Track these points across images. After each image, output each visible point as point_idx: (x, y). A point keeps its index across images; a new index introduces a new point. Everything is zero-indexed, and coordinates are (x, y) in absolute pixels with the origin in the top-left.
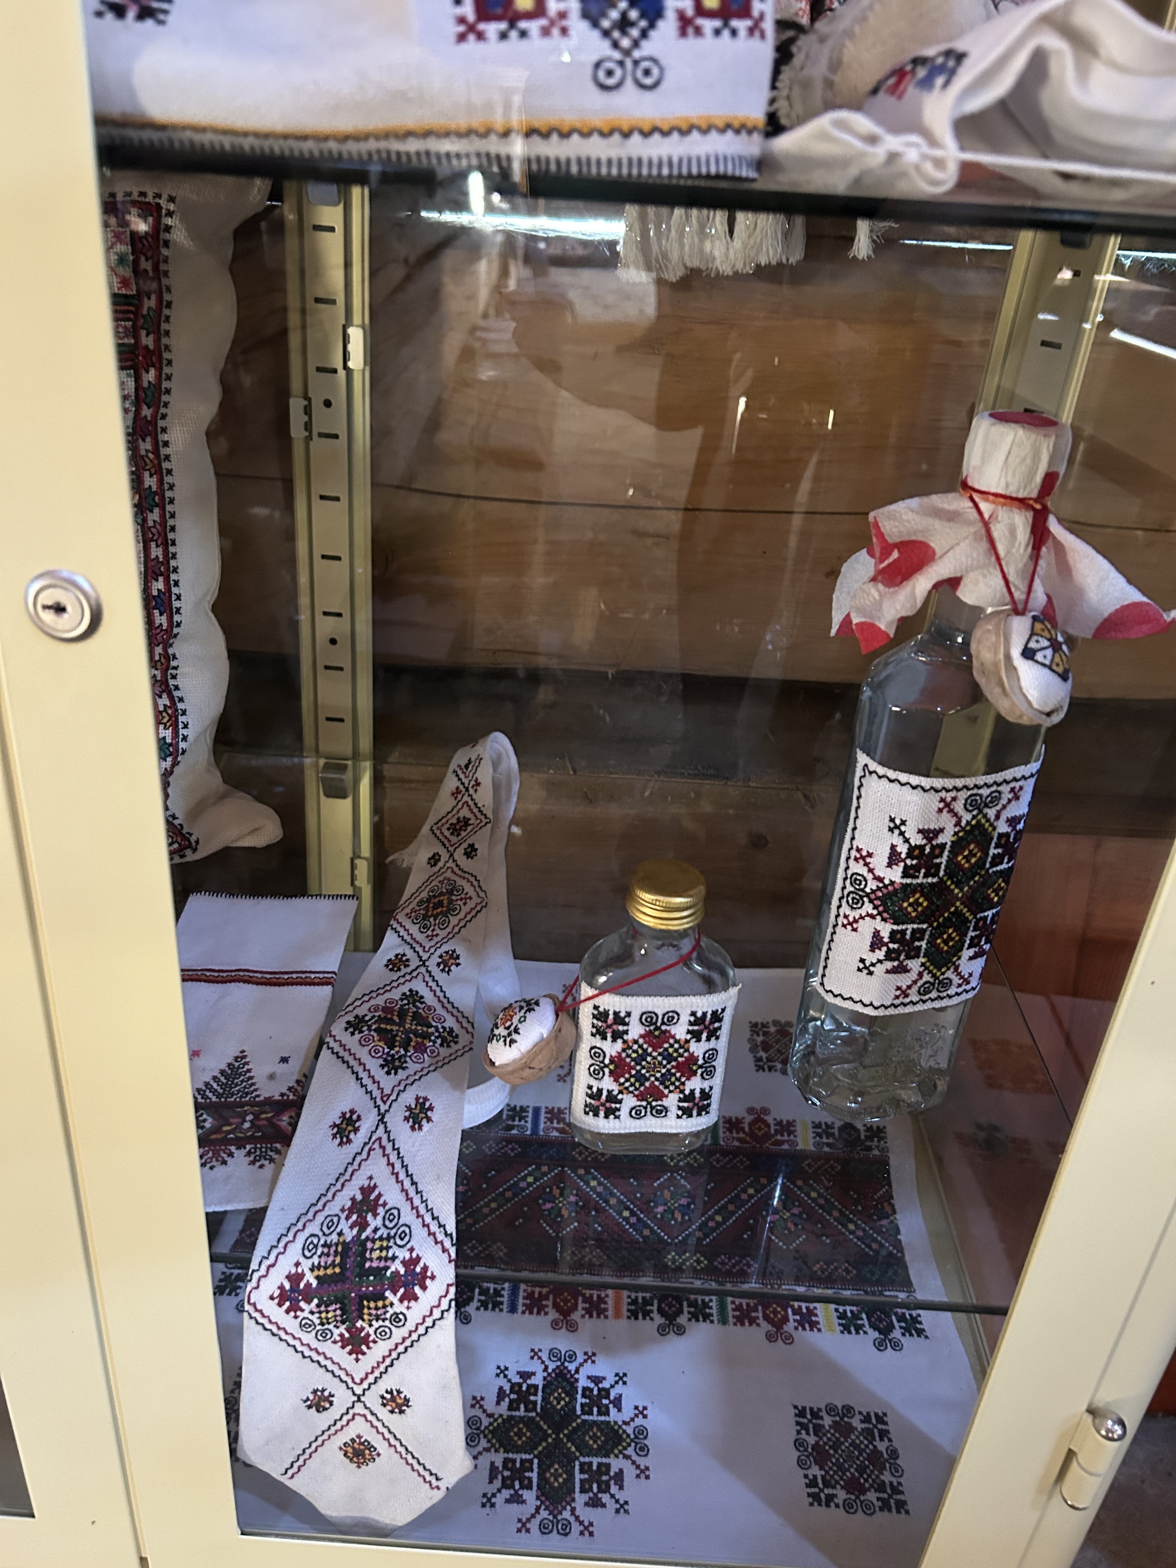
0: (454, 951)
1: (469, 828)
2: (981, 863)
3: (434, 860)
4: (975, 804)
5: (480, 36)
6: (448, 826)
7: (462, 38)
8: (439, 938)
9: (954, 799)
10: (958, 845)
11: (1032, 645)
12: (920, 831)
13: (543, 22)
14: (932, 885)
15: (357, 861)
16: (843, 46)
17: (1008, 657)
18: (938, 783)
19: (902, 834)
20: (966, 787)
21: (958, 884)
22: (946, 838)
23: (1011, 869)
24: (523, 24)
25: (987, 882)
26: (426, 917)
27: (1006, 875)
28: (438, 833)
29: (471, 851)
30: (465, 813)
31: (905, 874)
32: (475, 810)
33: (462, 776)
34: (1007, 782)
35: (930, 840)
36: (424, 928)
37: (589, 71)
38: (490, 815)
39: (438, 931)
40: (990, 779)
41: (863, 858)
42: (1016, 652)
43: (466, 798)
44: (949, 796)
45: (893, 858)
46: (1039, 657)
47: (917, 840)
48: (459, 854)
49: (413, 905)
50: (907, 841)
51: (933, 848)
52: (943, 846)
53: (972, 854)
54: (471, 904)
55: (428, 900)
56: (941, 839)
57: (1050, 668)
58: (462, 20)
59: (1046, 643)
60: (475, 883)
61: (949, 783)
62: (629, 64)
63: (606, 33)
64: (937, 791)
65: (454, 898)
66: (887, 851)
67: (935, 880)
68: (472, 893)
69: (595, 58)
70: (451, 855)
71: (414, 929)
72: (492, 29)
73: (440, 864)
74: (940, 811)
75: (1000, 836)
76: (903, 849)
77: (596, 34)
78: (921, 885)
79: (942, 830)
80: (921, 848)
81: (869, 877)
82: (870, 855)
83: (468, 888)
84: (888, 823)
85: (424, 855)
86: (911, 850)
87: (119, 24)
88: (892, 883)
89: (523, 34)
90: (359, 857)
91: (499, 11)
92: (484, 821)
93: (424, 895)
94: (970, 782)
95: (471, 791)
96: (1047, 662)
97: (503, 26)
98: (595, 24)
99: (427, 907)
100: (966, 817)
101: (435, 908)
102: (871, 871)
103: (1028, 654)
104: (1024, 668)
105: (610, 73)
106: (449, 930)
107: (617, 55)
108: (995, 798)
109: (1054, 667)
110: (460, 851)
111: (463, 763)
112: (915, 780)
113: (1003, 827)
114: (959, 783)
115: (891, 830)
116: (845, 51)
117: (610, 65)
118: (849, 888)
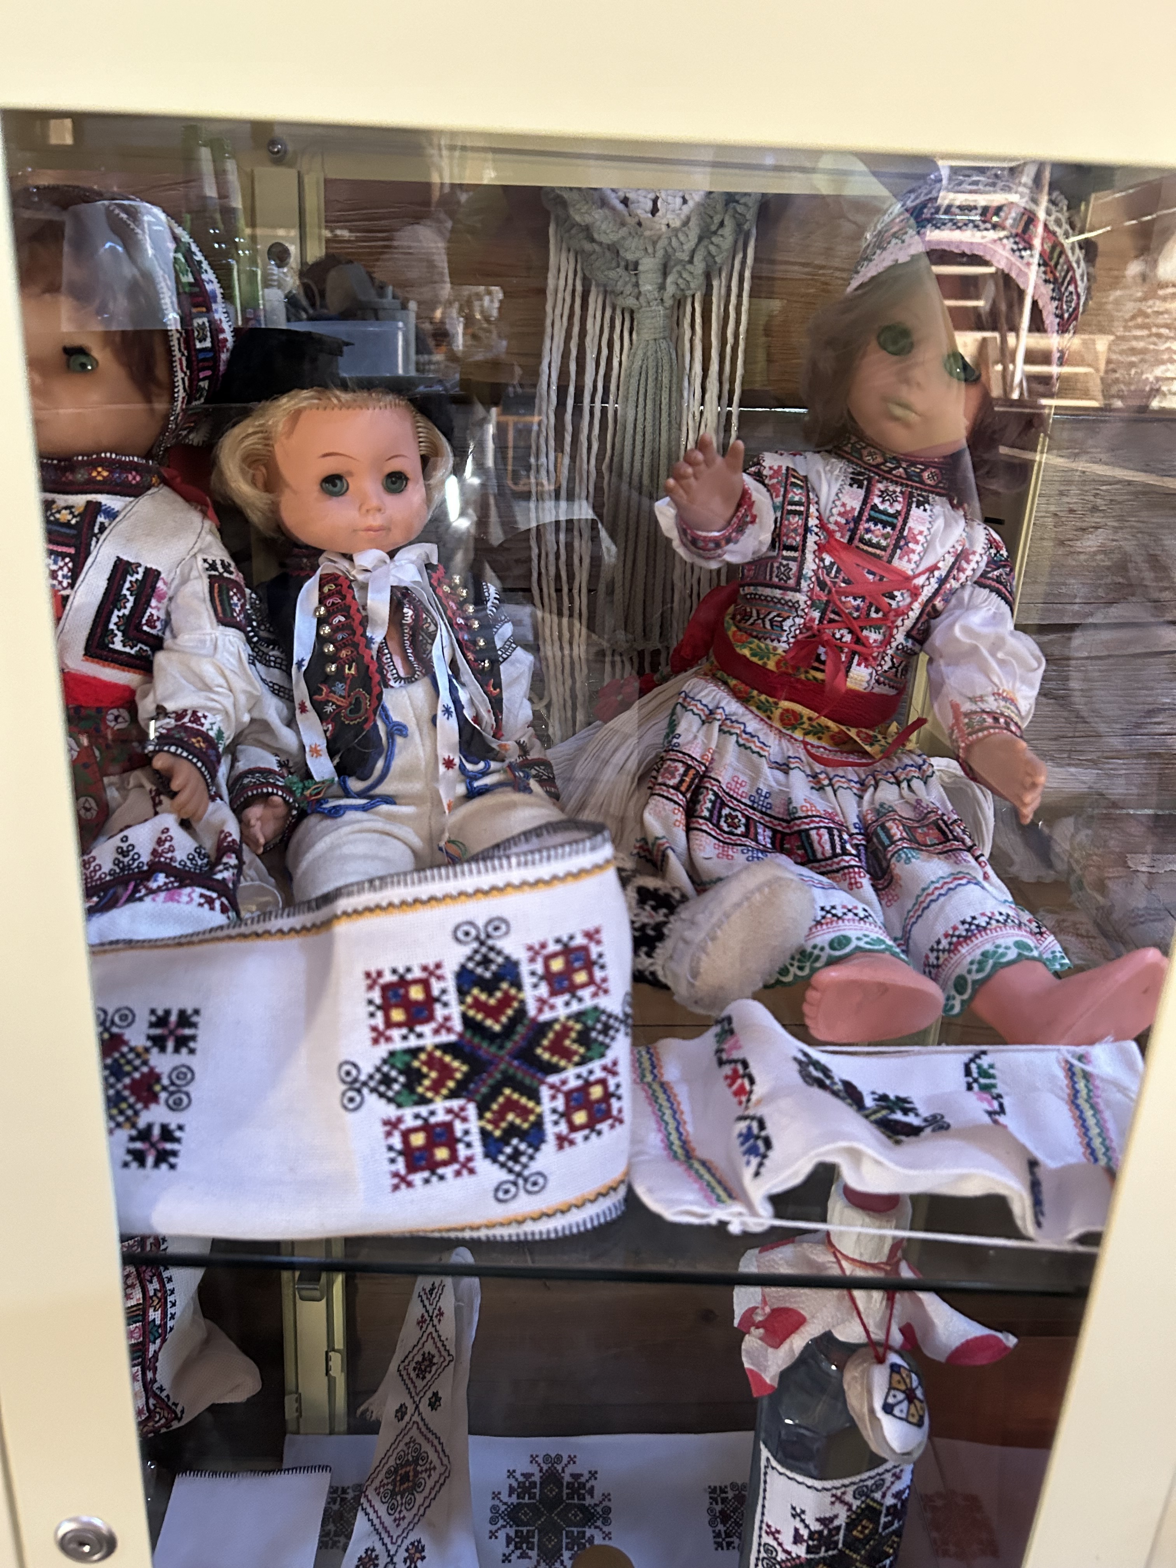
0: (419, 1542)
1: (434, 1368)
2: (875, 1530)
3: (401, 1412)
4: (862, 1492)
5: (409, 1184)
6: (413, 1364)
7: (396, 1187)
8: (406, 1521)
9: (844, 1493)
10: (851, 1524)
11: (891, 1400)
12: (818, 1520)
13: (456, 1167)
14: (833, 1556)
15: (331, 1354)
16: (699, 959)
17: (872, 1411)
18: (828, 1484)
19: (803, 1521)
20: (853, 1483)
21: (856, 1551)
22: (841, 1521)
23: (901, 1528)
24: (440, 1171)
25: (883, 1541)
26: (393, 1494)
27: (898, 1533)
28: (404, 1373)
29: (435, 1402)
30: (429, 1347)
31: (809, 1550)
32: (439, 1344)
33: (426, 1303)
34: (887, 1471)
35: (826, 1526)
36: (392, 1509)
37: (492, 1194)
38: (453, 1352)
39: (404, 1513)
40: (872, 1473)
41: (773, 1534)
42: (878, 1405)
43: (431, 1329)
44: (839, 1493)
45: (797, 1539)
46: (896, 1411)
47: (816, 1526)
48: (424, 1406)
49: (382, 1476)
50: (807, 1526)
51: (830, 1531)
52: (838, 1528)
53: (864, 1527)
54: (435, 1476)
55: (396, 1471)
56: (836, 1523)
57: (906, 1420)
58: (396, 1175)
59: (901, 1396)
60: (439, 1448)
61: (837, 1483)
62: (521, 1182)
63: (503, 1165)
64: (827, 1490)
65: (419, 1468)
66: (792, 1532)
67: (835, 1552)
68: (436, 1462)
69: (495, 1184)
70: (417, 1407)
71: (382, 1509)
72: (417, 1178)
73: (407, 1418)
74: (833, 1503)
75: (888, 1508)
76: (805, 1533)
77: (496, 1167)
78: (824, 1558)
79: (836, 1516)
80: (820, 1533)
81: (779, 1549)
82: (778, 1532)
83: (433, 1456)
84: (789, 1511)
85: (392, 1406)
86: (812, 1534)
87: (142, 1172)
88: (799, 1557)
89: (442, 1178)
90: (334, 1350)
91: (423, 1163)
92: (448, 1359)
93: (392, 1462)
94: (856, 1479)
95: (436, 1321)
96: (904, 1415)
97: (426, 1174)
98: (495, 1160)
99: (394, 1480)
100: (856, 1504)
101: (402, 1482)
102: (780, 1544)
103: (888, 1409)
104: (887, 1422)
105: (507, 1192)
106: (414, 1511)
107: (511, 1177)
108: (878, 1486)
109: (911, 1419)
110: (425, 1402)
111: (428, 1287)
112: (810, 1482)
113: (889, 1501)
114: (846, 1481)
115: (794, 1516)
116: (702, 964)
117: (506, 1186)
118: (763, 1554)
